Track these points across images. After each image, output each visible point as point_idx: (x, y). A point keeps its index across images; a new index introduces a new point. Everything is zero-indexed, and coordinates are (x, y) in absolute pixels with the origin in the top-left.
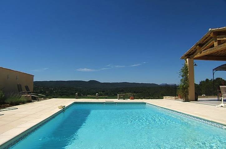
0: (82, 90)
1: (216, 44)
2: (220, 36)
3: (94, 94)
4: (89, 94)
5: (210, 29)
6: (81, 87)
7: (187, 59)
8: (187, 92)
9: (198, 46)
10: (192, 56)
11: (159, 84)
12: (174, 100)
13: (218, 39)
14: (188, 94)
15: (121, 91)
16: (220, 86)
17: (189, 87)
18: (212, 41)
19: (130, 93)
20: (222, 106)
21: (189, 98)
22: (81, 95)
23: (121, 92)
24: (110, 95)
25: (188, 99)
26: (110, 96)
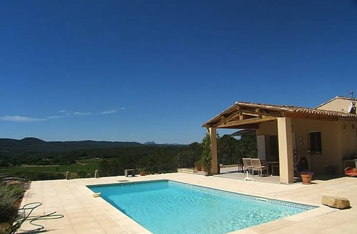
0: (10, 157)
1: (241, 117)
2: (246, 111)
3: (33, 161)
4: (24, 163)
5: (236, 103)
6: (7, 151)
7: (210, 129)
8: (210, 165)
9: (223, 117)
10: (215, 125)
11: (142, 143)
12: (193, 173)
13: (243, 113)
14: (211, 167)
15: (83, 156)
16: (243, 159)
17: (211, 159)
18: (237, 113)
19: (97, 159)
20: (247, 180)
21: (212, 171)
22: (9, 166)
23: (83, 158)
24: (63, 163)
25: (211, 173)
26: (63, 165)
